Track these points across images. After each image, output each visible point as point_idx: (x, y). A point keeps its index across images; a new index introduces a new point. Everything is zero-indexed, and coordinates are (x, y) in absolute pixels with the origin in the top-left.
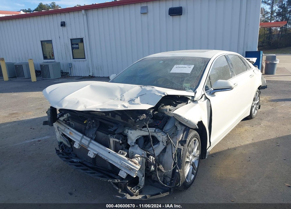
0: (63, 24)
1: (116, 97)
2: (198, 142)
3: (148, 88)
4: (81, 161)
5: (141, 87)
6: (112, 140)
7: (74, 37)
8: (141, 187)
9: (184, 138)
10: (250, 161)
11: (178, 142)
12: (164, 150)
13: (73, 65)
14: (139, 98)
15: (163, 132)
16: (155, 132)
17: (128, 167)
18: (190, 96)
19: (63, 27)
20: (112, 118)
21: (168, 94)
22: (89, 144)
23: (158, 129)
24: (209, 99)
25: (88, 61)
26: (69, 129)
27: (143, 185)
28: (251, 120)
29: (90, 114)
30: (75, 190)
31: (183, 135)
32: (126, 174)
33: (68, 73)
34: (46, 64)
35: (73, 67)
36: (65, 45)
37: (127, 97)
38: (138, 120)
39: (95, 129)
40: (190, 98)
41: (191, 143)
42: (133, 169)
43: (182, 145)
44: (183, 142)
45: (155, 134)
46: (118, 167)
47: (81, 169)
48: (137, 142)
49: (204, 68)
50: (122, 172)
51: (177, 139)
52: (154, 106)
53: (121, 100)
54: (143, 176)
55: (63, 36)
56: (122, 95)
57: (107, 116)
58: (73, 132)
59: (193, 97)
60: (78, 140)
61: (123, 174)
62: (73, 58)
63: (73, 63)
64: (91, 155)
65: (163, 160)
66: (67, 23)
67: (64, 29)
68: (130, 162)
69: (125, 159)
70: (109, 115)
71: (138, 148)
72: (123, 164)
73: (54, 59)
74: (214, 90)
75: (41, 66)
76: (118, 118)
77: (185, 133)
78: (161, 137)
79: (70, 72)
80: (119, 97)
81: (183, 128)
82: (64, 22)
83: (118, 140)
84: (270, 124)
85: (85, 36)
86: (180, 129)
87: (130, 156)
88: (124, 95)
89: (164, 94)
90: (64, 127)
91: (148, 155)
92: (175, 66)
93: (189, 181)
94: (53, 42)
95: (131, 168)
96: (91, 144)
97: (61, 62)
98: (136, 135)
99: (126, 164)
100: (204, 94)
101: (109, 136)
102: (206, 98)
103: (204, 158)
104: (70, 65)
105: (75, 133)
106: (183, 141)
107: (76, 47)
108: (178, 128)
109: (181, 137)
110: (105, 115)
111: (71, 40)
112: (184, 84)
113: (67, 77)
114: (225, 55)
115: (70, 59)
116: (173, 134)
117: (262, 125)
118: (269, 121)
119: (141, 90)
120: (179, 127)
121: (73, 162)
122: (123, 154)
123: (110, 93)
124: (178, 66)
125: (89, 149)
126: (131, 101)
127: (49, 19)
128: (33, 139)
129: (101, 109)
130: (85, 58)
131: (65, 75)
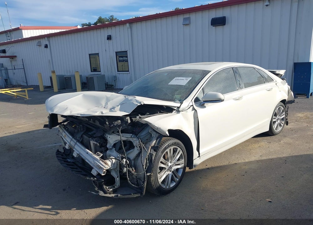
0: (109, 38)
1: (101, 104)
2: (181, 150)
3: (130, 98)
4: (74, 161)
5: (125, 96)
6: (92, 143)
7: (119, 50)
8: (116, 187)
9: (156, 144)
10: (244, 175)
11: (150, 147)
12: (139, 154)
13: (117, 78)
14: (119, 106)
15: (137, 138)
16: (131, 137)
17: (98, 166)
18: (175, 107)
19: (109, 40)
20: (94, 123)
21: (145, 103)
22: (75, 145)
23: (134, 135)
24: (196, 111)
25: (131, 74)
26: (65, 132)
27: (118, 185)
28: (273, 136)
29: (77, 119)
30: (69, 187)
31: (156, 142)
32: (96, 172)
33: (113, 85)
34: (91, 76)
35: (118, 80)
36: (110, 58)
37: (110, 106)
38: (112, 125)
39: (82, 133)
40: (176, 108)
41: (168, 150)
42: (102, 168)
43: (155, 150)
44: (156, 149)
45: (131, 140)
46: (92, 165)
47: (70, 167)
48: (115, 145)
49: (200, 81)
50: (94, 170)
51: (150, 145)
52: (129, 114)
53: (104, 108)
54: (118, 177)
55: (109, 49)
56: (107, 104)
57: (90, 122)
58: (67, 135)
59: (179, 108)
60: (68, 142)
61: (94, 172)
62: (118, 71)
63: (118, 76)
64: (75, 155)
65: (137, 163)
66: (113, 37)
67: (110, 42)
68: (101, 162)
69: (97, 159)
70: (91, 120)
71: (115, 151)
72: (95, 163)
73: (100, 72)
74: (204, 101)
75: (87, 78)
76: (97, 123)
77: (158, 140)
78: (136, 142)
79: (114, 85)
80: (104, 105)
81: (157, 135)
82: (110, 36)
83: (96, 143)
84: (291, 141)
85: (129, 49)
86: (154, 136)
87: (104, 158)
88: (108, 103)
89: (140, 103)
90: (62, 131)
91: (122, 158)
92: (175, 78)
93: (166, 187)
94: (100, 54)
95: (101, 167)
96: (76, 145)
97: (106, 75)
98: (114, 140)
99: (97, 163)
100: (193, 105)
101: (91, 139)
102: (194, 109)
103: (191, 168)
104: (115, 77)
105: (68, 136)
106: (156, 147)
107: (126, 60)
108: (152, 135)
109: (154, 143)
110: (88, 120)
111: (116, 53)
112: (175, 96)
113: (112, 89)
114: (232, 68)
115: (115, 72)
116: (147, 140)
117: (282, 142)
118: (292, 138)
119: (124, 99)
120: (154, 134)
121: (68, 162)
122: (99, 155)
123: (97, 101)
124: (177, 78)
125: (74, 150)
126: (112, 109)
127: (97, 33)
128: (55, 144)
129: (81, 114)
130: (128, 71)
131: (110, 87)
